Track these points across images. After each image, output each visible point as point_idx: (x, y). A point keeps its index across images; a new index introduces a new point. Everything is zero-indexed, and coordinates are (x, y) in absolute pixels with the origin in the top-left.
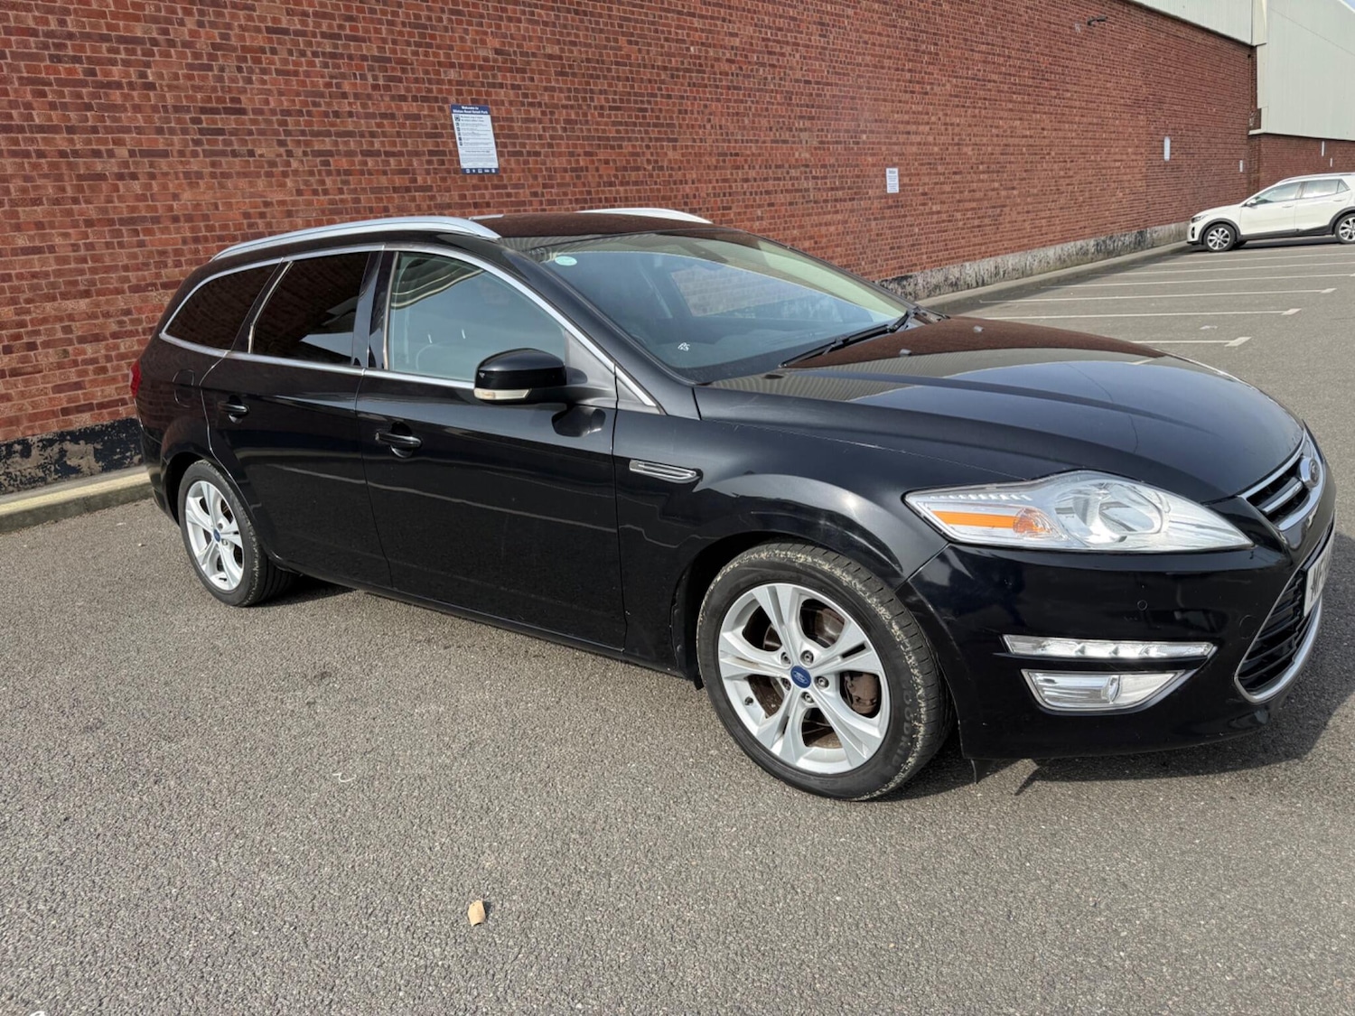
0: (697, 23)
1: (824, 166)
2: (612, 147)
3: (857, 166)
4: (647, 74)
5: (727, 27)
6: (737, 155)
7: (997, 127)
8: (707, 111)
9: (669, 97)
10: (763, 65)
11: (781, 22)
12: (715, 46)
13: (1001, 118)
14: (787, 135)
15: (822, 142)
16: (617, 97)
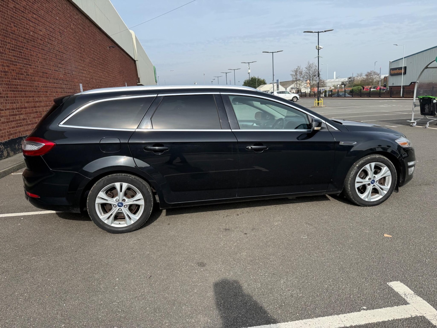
0: (31, 24)
1: (67, 81)
2: (14, 65)
3: (73, 82)
4: (21, 39)
5: (38, 28)
6: (46, 73)
7: (98, 74)
8: (37, 56)
9: (27, 49)
10: (49, 43)
11: (51, 30)
12: (36, 33)
13: (99, 72)
14: (57, 69)
15: (65, 73)
16: (13, 46)
